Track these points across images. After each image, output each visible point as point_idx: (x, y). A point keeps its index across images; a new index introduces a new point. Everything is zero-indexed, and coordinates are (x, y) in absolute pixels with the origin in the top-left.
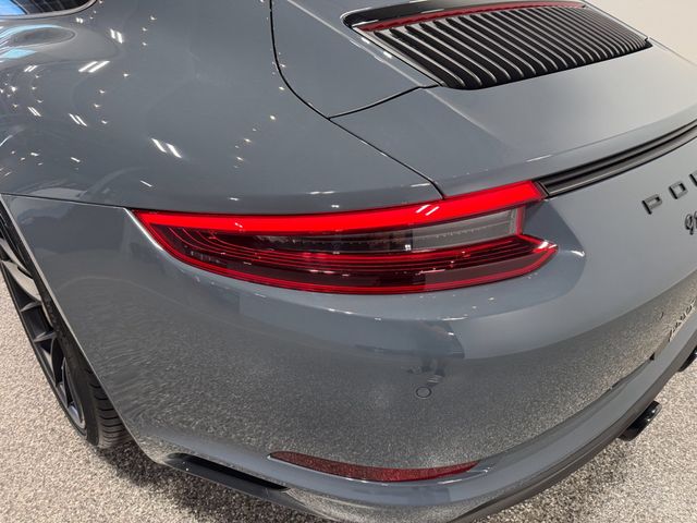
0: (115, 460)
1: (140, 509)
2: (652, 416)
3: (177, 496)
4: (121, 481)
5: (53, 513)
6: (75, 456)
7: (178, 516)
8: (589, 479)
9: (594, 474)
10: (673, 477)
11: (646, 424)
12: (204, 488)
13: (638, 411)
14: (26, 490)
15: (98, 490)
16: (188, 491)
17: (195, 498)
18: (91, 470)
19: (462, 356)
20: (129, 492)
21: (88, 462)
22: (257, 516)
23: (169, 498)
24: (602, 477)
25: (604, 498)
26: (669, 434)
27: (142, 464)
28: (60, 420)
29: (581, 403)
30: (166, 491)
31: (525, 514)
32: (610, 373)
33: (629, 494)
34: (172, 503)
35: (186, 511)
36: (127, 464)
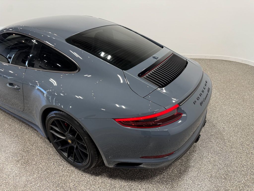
0: (88, 172)
1: (101, 181)
2: (200, 137)
3: (107, 176)
4: (93, 176)
5: (81, 187)
6: (78, 174)
7: (110, 180)
8: (190, 152)
9: (190, 151)
10: (205, 149)
11: (199, 139)
12: (113, 173)
13: (197, 137)
14: (71, 184)
15: (88, 180)
16: (109, 175)
17: (112, 176)
18: (84, 176)
19: (170, 134)
20: (96, 178)
21: (82, 175)
22: (127, 176)
23: (106, 177)
24: (192, 152)
25: (193, 155)
26: (203, 140)
27: (95, 172)
28: (69, 167)
29: (188, 139)
30: (104, 176)
31: (180, 162)
32: (192, 131)
33: (197, 154)
34: (107, 178)
35: (111, 179)
36: (92, 173)
